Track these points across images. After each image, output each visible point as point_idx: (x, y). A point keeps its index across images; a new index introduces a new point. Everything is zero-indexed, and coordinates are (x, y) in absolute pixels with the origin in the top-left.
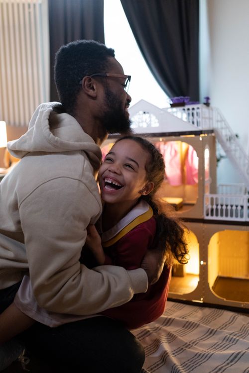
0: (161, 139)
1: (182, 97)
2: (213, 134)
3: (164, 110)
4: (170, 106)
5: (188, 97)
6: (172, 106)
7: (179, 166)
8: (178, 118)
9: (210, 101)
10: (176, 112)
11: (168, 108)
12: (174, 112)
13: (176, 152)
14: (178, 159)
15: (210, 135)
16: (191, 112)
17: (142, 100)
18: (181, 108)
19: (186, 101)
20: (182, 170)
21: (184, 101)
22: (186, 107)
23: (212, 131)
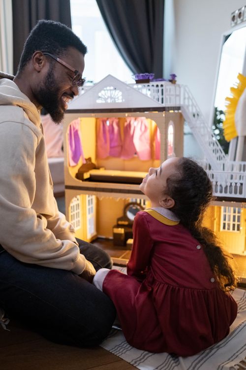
0: (127, 114)
1: (147, 74)
2: (180, 111)
3: (130, 86)
4: (135, 82)
5: (154, 74)
6: (138, 82)
7: (149, 142)
8: (143, 94)
9: (177, 79)
10: (141, 88)
11: (133, 84)
12: (139, 89)
13: (146, 127)
14: (148, 134)
15: (176, 111)
16: (160, 88)
17: (109, 75)
18: (146, 85)
19: (150, 78)
20: (151, 146)
21: (149, 78)
22: (151, 84)
23: (179, 108)
